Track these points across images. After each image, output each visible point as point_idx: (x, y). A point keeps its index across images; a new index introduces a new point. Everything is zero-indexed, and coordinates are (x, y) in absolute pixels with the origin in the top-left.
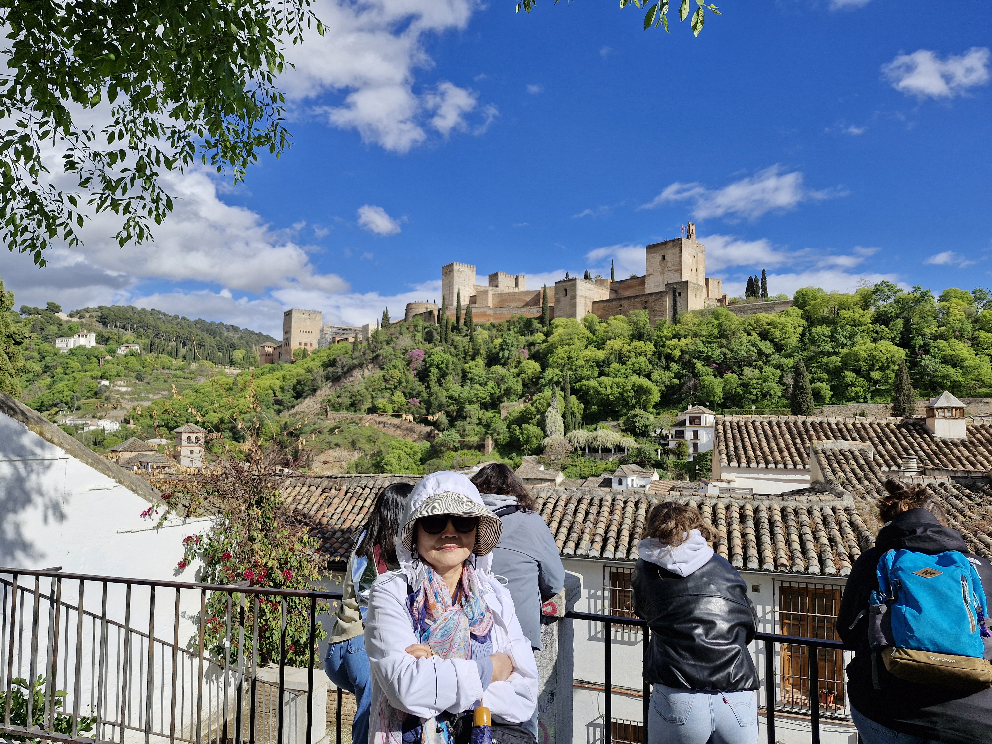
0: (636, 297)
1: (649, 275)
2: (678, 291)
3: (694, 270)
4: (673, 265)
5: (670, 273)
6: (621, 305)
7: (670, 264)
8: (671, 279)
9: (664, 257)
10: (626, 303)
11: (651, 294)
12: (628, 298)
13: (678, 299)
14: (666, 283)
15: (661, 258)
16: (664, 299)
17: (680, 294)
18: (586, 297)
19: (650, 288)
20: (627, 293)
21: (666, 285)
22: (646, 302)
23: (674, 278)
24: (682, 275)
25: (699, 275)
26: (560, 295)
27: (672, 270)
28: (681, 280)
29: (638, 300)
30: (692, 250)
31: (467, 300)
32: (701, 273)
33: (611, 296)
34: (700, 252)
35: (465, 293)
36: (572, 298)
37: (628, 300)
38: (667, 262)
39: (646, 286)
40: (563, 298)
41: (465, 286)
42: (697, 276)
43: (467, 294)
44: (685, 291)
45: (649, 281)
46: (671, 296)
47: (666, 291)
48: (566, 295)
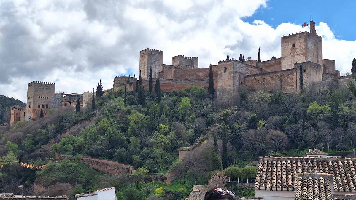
0: (274, 73)
1: (283, 58)
2: (304, 68)
3: (315, 54)
4: (300, 50)
5: (299, 56)
6: (264, 78)
7: (298, 50)
8: (299, 60)
9: (294, 45)
10: (267, 77)
11: (285, 71)
12: (269, 73)
13: (304, 74)
14: (296, 63)
15: (291, 46)
16: (295, 74)
17: (305, 71)
18: (239, 73)
19: (285, 66)
20: (268, 70)
21: (295, 64)
22: (281, 76)
23: (301, 59)
24: (306, 58)
25: (318, 58)
26: (222, 71)
27: (300, 54)
28: (306, 61)
29: (276, 74)
30: (314, 40)
31: (157, 75)
32: (320, 56)
33: (257, 72)
34: (319, 41)
35: (156, 70)
36: (230, 73)
37: (269, 75)
38: (296, 48)
39: (282, 65)
40: (223, 74)
41: (155, 65)
42: (317, 58)
43: (157, 71)
44: (308, 68)
45: (284, 62)
46: (298, 72)
47: (295, 69)
48: (226, 72)
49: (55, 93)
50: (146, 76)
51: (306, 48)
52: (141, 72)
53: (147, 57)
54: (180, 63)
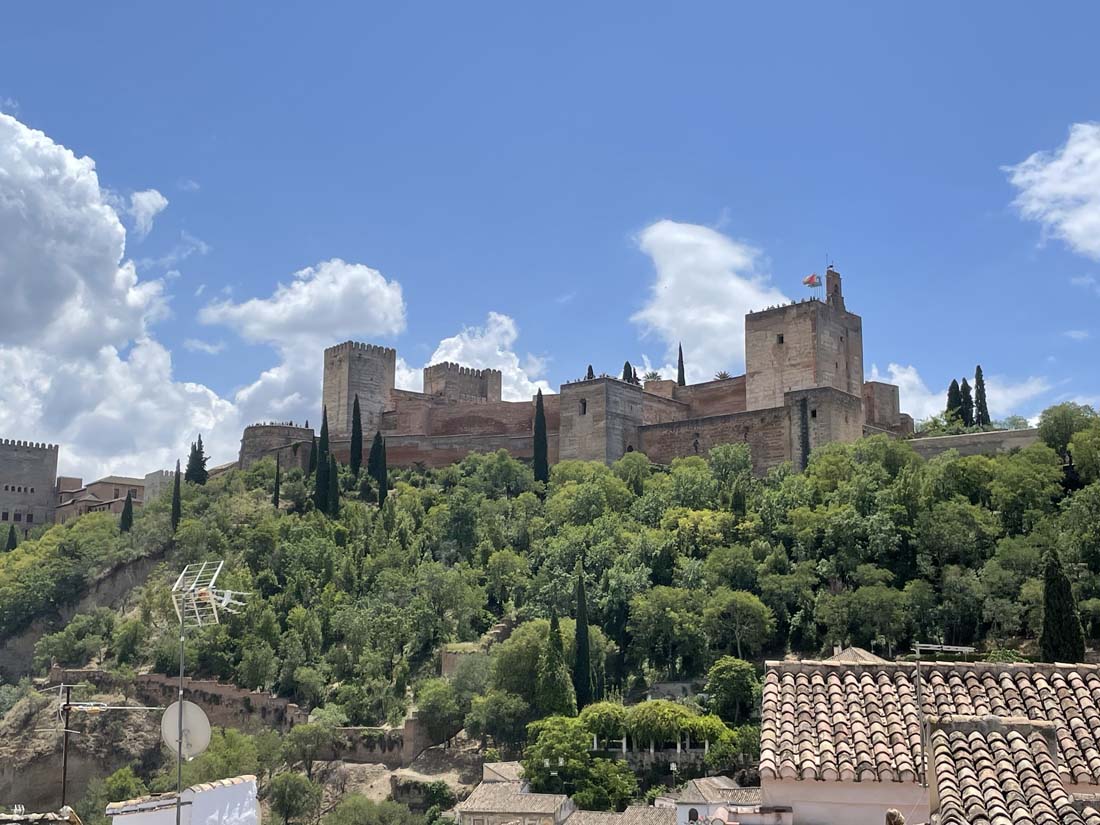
0: (726, 418)
1: (752, 375)
2: (811, 407)
3: (842, 367)
4: (800, 355)
5: (795, 371)
6: (698, 435)
7: (793, 353)
8: (796, 383)
9: (781, 340)
10: (706, 430)
11: (756, 413)
12: (711, 420)
13: (812, 424)
14: (786, 390)
15: (775, 340)
16: (786, 423)
17: (814, 414)
18: (625, 418)
19: (756, 401)
20: (711, 411)
21: (786, 394)
22: (747, 428)
23: (804, 381)
24: (817, 375)
25: (852, 376)
26: (572, 412)
27: (799, 364)
28: (815, 386)
29: (732, 424)
30: (837, 326)
31: (376, 420)
32: (857, 373)
33: (677, 415)
34: (852, 330)
35: (374, 406)
36: (597, 419)
37: (712, 424)
38: (787, 348)
39: (748, 396)
40: (577, 419)
41: (372, 392)
42: (849, 377)
43: (377, 408)
44: (824, 407)
45: (753, 387)
46: (796, 417)
47: (787, 408)
48: (585, 413)
49: (58, 476)
50: (341, 424)
51: (817, 348)
52: (328, 412)
53: (345, 367)
54: (446, 387)
